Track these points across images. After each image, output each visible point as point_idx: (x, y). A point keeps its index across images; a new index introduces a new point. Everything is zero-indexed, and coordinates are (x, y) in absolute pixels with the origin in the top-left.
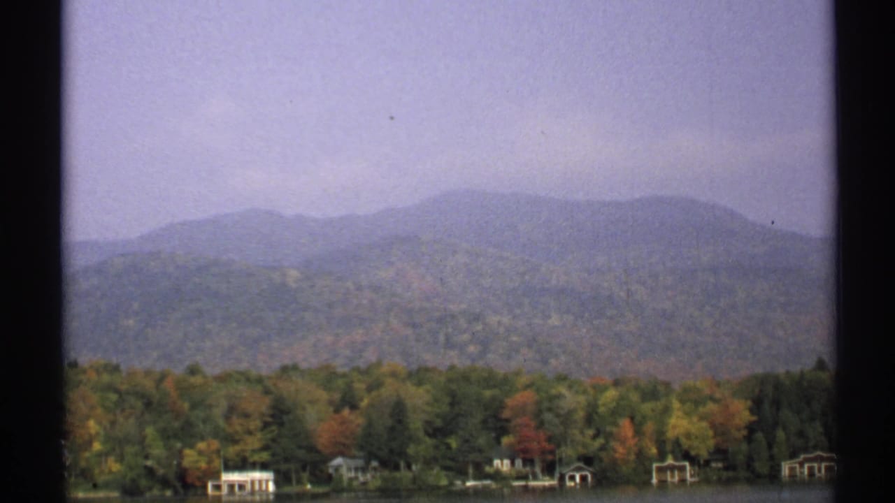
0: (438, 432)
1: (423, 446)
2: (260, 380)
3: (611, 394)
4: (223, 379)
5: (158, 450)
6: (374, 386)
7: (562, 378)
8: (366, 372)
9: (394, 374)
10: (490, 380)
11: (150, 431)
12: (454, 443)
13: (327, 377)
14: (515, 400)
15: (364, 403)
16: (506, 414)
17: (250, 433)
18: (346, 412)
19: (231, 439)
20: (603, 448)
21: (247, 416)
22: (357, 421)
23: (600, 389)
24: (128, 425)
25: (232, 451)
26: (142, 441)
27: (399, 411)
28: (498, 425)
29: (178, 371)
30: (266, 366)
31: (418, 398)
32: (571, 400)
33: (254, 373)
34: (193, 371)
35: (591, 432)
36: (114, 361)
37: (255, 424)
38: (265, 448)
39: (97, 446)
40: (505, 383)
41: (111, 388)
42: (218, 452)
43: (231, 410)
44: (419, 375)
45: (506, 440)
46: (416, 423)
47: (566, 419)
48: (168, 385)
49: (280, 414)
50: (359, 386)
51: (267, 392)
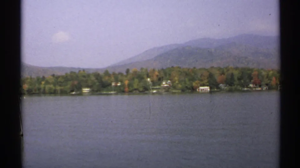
0: (239, 79)
1: (237, 82)
2: (207, 69)
3: (271, 72)
4: (200, 69)
5: (188, 83)
6: (228, 70)
7: (262, 69)
8: (226, 68)
9: (231, 68)
10: (249, 70)
11: (187, 79)
12: (242, 81)
13: (219, 69)
14: (254, 73)
15: (226, 74)
16: (252, 76)
17: (205, 79)
18: (223, 75)
19: (202, 80)
20: (270, 82)
21: (204, 76)
22: (224, 77)
23: (270, 71)
24: (183, 78)
25: (202, 83)
26: (185, 81)
27: (232, 75)
28: (250, 78)
29: (192, 68)
30: (208, 66)
31: (236, 73)
32: (264, 73)
33: (206, 68)
34: (194, 68)
35: (268, 79)
36: (180, 66)
37: (206, 78)
38: (208, 82)
39: (177, 82)
40: (252, 70)
41: (179, 71)
42: (199, 83)
43: (202, 75)
44: (237, 68)
45: (252, 81)
46: (236, 78)
47: (263, 77)
48: (190, 71)
49: (211, 76)
50: (225, 70)
51: (208, 72)
